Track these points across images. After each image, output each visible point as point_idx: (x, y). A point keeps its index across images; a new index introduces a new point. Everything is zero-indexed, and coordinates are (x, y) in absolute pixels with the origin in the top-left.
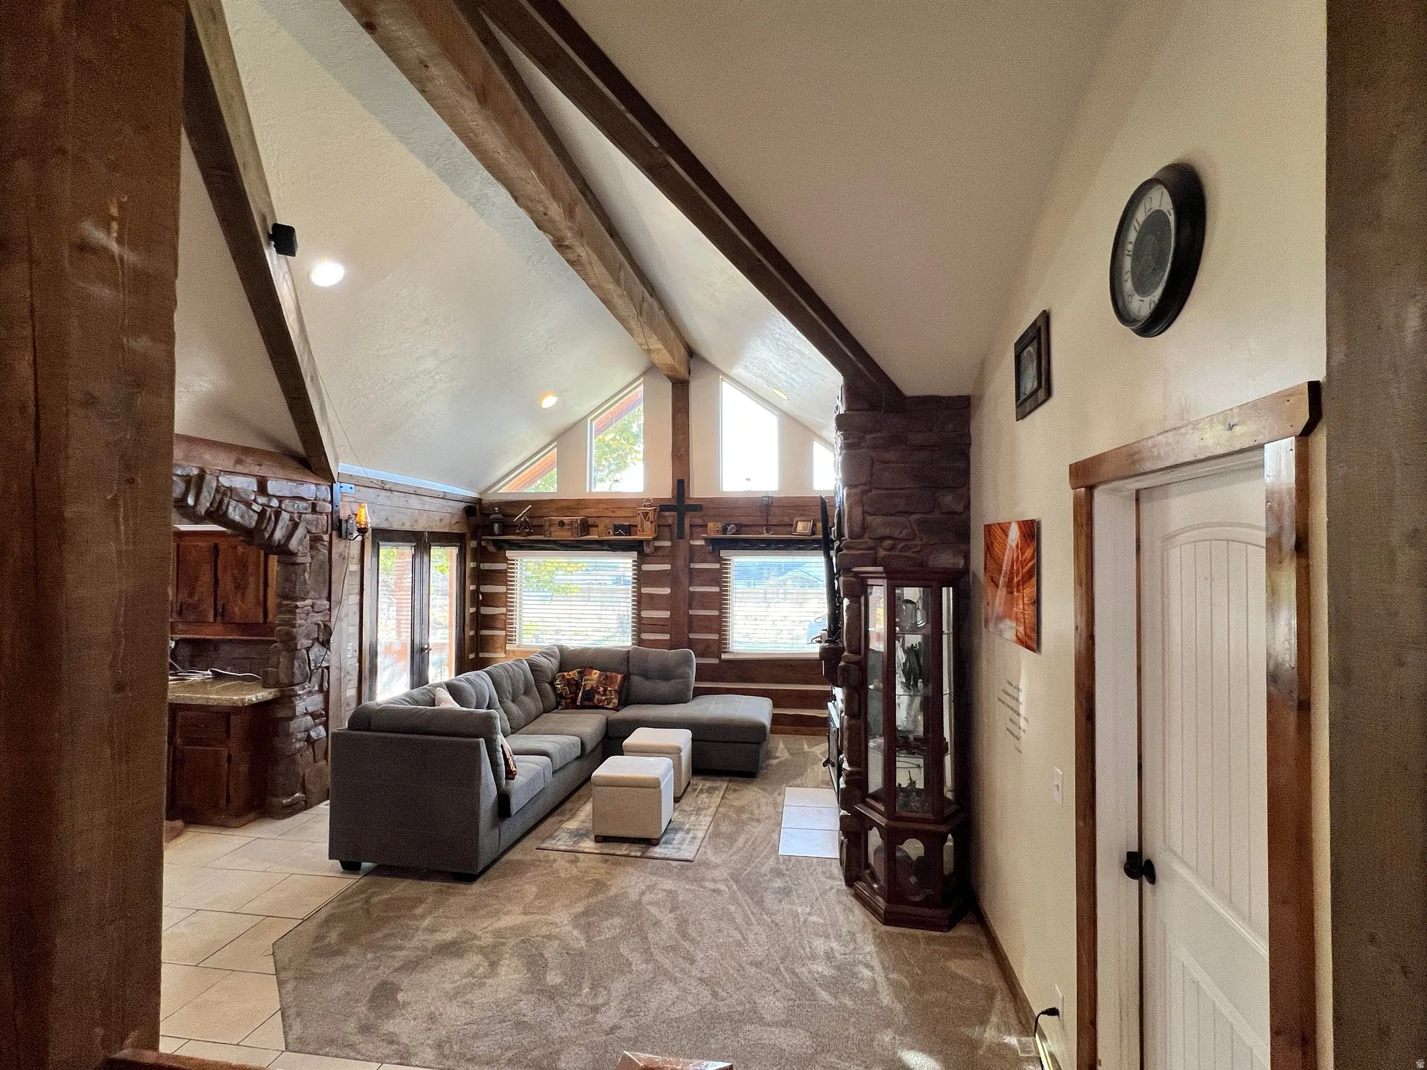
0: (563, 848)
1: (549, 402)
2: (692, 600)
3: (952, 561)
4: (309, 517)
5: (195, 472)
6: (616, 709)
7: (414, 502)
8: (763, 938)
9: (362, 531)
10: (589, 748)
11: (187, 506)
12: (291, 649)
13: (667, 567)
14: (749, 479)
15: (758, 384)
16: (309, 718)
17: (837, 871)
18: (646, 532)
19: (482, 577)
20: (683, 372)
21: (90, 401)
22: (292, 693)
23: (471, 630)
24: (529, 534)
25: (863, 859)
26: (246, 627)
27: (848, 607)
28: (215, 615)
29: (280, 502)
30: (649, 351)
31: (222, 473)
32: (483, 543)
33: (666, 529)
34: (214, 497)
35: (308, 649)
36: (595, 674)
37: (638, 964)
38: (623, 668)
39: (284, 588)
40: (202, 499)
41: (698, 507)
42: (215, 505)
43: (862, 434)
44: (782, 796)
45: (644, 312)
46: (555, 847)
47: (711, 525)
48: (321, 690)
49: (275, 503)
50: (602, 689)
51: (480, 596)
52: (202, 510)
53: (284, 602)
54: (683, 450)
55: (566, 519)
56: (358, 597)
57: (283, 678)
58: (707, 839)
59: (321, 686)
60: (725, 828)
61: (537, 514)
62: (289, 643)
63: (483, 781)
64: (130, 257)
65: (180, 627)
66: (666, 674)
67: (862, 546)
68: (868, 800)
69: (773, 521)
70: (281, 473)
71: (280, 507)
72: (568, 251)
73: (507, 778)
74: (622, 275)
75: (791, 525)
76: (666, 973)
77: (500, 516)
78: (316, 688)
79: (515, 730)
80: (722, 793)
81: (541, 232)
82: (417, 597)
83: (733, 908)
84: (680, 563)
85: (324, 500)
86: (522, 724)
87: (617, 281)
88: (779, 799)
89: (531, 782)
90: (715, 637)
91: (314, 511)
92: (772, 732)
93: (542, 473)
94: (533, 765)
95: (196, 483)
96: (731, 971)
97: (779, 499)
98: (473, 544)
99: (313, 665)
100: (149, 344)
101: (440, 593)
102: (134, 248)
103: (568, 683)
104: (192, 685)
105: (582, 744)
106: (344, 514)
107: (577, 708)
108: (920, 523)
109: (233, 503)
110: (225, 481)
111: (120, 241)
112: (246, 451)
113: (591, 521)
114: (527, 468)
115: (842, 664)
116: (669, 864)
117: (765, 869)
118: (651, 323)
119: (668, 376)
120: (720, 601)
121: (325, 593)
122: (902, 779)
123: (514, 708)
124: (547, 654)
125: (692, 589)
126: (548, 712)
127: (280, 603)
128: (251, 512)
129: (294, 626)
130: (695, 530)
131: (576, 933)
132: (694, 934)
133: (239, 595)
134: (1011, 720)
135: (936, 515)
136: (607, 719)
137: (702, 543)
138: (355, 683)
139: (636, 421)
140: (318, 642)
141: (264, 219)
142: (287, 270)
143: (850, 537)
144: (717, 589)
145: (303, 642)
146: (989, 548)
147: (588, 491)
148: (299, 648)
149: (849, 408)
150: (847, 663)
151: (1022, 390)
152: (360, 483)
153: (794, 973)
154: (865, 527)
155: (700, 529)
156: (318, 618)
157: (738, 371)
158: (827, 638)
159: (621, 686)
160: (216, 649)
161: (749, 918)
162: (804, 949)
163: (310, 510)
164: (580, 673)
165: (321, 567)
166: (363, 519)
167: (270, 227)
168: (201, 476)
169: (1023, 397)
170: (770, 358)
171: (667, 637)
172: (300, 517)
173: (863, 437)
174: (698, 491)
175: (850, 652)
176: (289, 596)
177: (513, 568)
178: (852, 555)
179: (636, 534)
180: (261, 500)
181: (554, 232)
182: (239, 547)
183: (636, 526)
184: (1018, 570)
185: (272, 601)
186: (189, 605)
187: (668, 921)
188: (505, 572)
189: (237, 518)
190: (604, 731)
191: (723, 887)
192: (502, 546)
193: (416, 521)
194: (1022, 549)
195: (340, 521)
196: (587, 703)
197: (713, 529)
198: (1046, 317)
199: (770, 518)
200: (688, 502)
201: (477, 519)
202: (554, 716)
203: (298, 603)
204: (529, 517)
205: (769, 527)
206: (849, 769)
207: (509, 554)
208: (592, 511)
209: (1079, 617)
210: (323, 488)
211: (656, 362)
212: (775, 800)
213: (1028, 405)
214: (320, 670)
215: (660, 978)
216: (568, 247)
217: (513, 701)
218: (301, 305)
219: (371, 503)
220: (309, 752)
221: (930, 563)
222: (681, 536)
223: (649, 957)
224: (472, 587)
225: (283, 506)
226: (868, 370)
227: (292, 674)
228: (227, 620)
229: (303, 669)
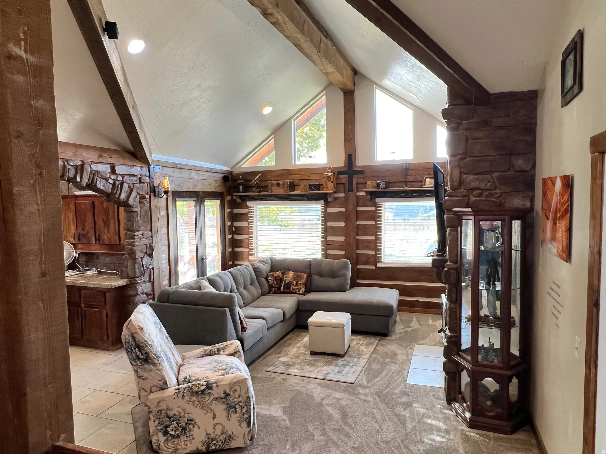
0: (279, 371)
1: (267, 110)
2: (359, 230)
3: (522, 203)
4: (138, 185)
5: (79, 163)
6: (304, 294)
7: (194, 175)
8: (392, 429)
9: (166, 192)
10: (288, 316)
11: (77, 182)
12: (134, 259)
13: (343, 210)
14: (393, 153)
15: (398, 89)
16: (145, 295)
17: (442, 395)
18: (329, 188)
19: (234, 217)
20: (350, 85)
21: (19, 135)
22: (134, 282)
23: (229, 248)
24: (260, 191)
25: (457, 388)
26: (111, 247)
27: (449, 233)
28: (96, 240)
29: (123, 178)
30: (327, 74)
31: (93, 163)
32: (234, 198)
33: (342, 186)
34: (90, 177)
35: (142, 258)
36: (291, 274)
37: (317, 435)
38: (308, 270)
39: (128, 225)
40: (84, 178)
41: (361, 172)
43: (459, 121)
44: (412, 350)
45: (322, 50)
46: (275, 371)
47: (369, 183)
48: (150, 281)
49: (120, 178)
50: (295, 282)
51: (234, 228)
52: (84, 183)
53: (128, 233)
54: (351, 135)
55: (280, 182)
56: (166, 230)
57: (131, 274)
58: (363, 372)
59: (150, 278)
60: (375, 366)
61: (265, 179)
62: (132, 254)
63: (229, 332)
64: (32, 59)
65: (80, 246)
66: (333, 274)
67: (459, 195)
68: (460, 353)
69: (410, 178)
70: (122, 161)
71: (123, 180)
72: (270, 17)
73: (242, 331)
74: (306, 28)
75: (422, 182)
76: (334, 442)
77: (243, 181)
78: (147, 279)
79: (246, 305)
80: (375, 346)
81: (253, 7)
82: (198, 229)
83: (375, 411)
84: (350, 207)
85: (145, 176)
86: (250, 302)
87: (302, 32)
88: (410, 351)
89: (255, 333)
90: (373, 252)
91: (140, 182)
92: (399, 310)
93: (267, 154)
94: (256, 324)
95: (80, 169)
96: (371, 445)
97: (414, 164)
98: (229, 198)
99: (145, 267)
100: (44, 103)
101: (211, 227)
102: (33, 53)
103: (275, 278)
104: (87, 277)
105: (284, 314)
106: (156, 184)
107: (281, 293)
108: (499, 178)
109: (99, 179)
110: (94, 167)
111: (26, 51)
112: (103, 150)
113: (296, 182)
114: (257, 151)
115: (446, 269)
116: (339, 384)
117: (397, 391)
118: (327, 56)
119: (342, 89)
120: (376, 231)
121: (149, 228)
122: (482, 342)
123: (244, 292)
124: (263, 262)
125: (358, 223)
126: (265, 295)
127: (127, 233)
128: (108, 184)
129: (134, 246)
130: (360, 186)
131: (284, 417)
132: (351, 423)
133: (106, 229)
134: (554, 306)
135: (511, 173)
136: (298, 299)
137: (364, 194)
138: (167, 277)
139: (322, 118)
140: (147, 254)
141: (100, 20)
142: (115, 46)
143: (452, 189)
144: (373, 223)
145: (139, 255)
146: (544, 194)
147: (293, 164)
148: (137, 257)
149: (451, 104)
150: (448, 269)
151: (566, 85)
152: (164, 165)
153: (409, 449)
154: (461, 182)
155: (362, 186)
156: (146, 241)
157: (387, 82)
158: (437, 253)
159: (307, 281)
160: (97, 258)
161: (385, 417)
162: (416, 437)
163: (138, 181)
164: (282, 273)
165: (146, 213)
166: (166, 185)
167: (104, 24)
168: (82, 166)
169: (566, 91)
170: (404, 73)
171: (343, 252)
172: (133, 186)
173: (461, 123)
174: (360, 162)
175: (451, 262)
176: (131, 229)
177: (252, 212)
178: (452, 200)
179: (323, 190)
180: (113, 177)
181: (261, 6)
182: (105, 203)
183: (323, 185)
184: (560, 208)
185: (123, 232)
186: (83, 235)
187: (336, 414)
188: (247, 214)
189: (102, 188)
190: (296, 307)
191: (369, 399)
192: (245, 199)
193: (196, 186)
194: (562, 195)
195: (154, 187)
196: (286, 290)
197: (371, 185)
198: (581, 34)
199: (408, 177)
200: (355, 169)
201: (230, 183)
202: (269, 298)
203: (135, 233)
204: (259, 181)
205: (406, 183)
206: (449, 334)
207: (249, 203)
208: (296, 177)
209: (591, 240)
210: (144, 169)
211: (332, 81)
212: (407, 352)
213: (569, 96)
214: (149, 270)
215: (330, 444)
216: (270, 14)
217: (245, 288)
218: (124, 66)
219: (170, 176)
221: (506, 205)
222: (351, 190)
223: (324, 433)
224: (229, 223)
225: (124, 180)
226: (462, 78)
227: (135, 271)
228: (101, 242)
229: (140, 269)
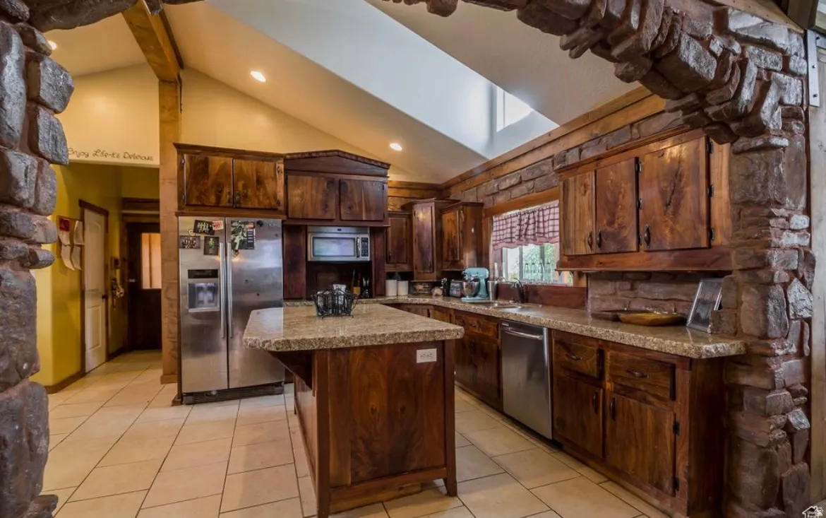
4: (780, 78)
16: (788, 393)
22: (764, 350)
28: (639, 242)
29: (744, 47)
34: (663, 20)
35: (786, 286)
40: (648, 21)
42: (665, 31)
48: (800, 354)
49: (737, 47)
53: (747, 211)
57: (749, 326)
59: (800, 347)
62: (763, 271)
71: (744, 53)
78: (794, 350)
85: (797, 55)
99: (791, 311)
109: (686, 37)
121: (802, 205)
127: (739, 213)
128: (709, 55)
129: (768, 246)
133: (670, 214)
140: (798, 277)
145: (780, 274)
148: (774, 281)
156: (797, 240)
163: (781, 66)
165: (797, 160)
172: (769, 76)
180: (721, 39)
186: (608, 234)
189: (692, 62)
203: (772, 210)
210: (794, 36)
214: (800, 321)
220: (785, 447)
225: (748, 53)
227: (767, 321)
228: (654, 246)
229: (779, 316)
